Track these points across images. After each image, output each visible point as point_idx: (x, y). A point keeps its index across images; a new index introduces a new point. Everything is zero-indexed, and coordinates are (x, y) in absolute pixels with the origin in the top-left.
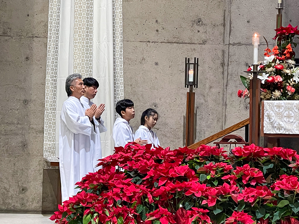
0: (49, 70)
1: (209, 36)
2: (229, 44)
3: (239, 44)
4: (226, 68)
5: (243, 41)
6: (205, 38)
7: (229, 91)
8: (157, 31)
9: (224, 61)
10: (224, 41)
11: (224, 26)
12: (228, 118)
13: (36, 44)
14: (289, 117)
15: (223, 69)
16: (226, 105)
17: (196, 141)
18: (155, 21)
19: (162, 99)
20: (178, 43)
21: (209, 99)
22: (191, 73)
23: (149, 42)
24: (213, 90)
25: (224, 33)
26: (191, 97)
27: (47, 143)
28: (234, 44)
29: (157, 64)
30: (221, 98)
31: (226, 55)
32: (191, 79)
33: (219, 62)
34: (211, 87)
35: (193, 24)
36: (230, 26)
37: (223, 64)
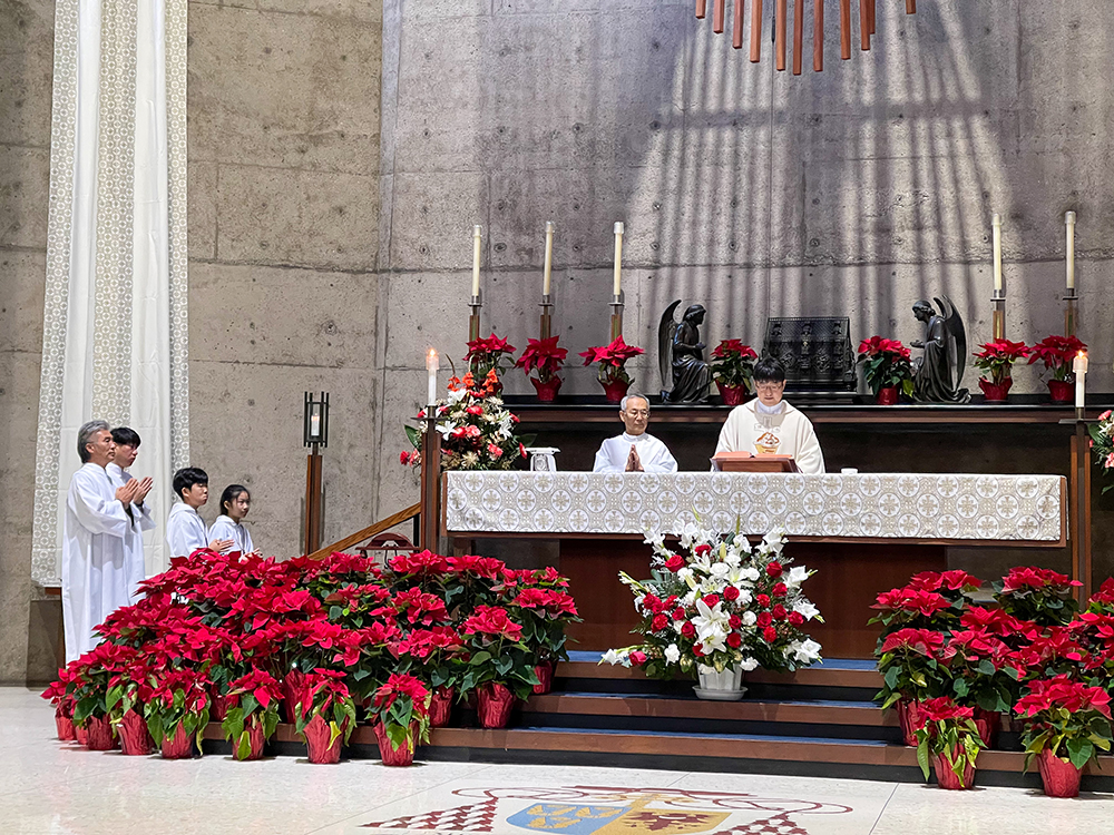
0: (44, 413)
1: (349, 354)
2: (385, 368)
3: (404, 368)
4: (379, 411)
5: (409, 365)
6: (339, 356)
7: (385, 453)
8: (253, 342)
9: (375, 397)
10: (375, 362)
11: (376, 335)
12: (382, 501)
13: (20, 363)
14: (491, 500)
15: (374, 414)
16: (379, 479)
17: (324, 546)
18: (248, 324)
19: (262, 468)
20: (291, 365)
21: (348, 468)
22: (315, 419)
23: (237, 362)
24: (356, 452)
25: (376, 347)
26: (314, 463)
27: (39, 551)
28: (394, 368)
29: (251, 403)
30: (370, 467)
31: (380, 389)
32: (315, 432)
33: (366, 400)
34: (351, 446)
35: (319, 331)
36: (387, 335)
37: (373, 405)
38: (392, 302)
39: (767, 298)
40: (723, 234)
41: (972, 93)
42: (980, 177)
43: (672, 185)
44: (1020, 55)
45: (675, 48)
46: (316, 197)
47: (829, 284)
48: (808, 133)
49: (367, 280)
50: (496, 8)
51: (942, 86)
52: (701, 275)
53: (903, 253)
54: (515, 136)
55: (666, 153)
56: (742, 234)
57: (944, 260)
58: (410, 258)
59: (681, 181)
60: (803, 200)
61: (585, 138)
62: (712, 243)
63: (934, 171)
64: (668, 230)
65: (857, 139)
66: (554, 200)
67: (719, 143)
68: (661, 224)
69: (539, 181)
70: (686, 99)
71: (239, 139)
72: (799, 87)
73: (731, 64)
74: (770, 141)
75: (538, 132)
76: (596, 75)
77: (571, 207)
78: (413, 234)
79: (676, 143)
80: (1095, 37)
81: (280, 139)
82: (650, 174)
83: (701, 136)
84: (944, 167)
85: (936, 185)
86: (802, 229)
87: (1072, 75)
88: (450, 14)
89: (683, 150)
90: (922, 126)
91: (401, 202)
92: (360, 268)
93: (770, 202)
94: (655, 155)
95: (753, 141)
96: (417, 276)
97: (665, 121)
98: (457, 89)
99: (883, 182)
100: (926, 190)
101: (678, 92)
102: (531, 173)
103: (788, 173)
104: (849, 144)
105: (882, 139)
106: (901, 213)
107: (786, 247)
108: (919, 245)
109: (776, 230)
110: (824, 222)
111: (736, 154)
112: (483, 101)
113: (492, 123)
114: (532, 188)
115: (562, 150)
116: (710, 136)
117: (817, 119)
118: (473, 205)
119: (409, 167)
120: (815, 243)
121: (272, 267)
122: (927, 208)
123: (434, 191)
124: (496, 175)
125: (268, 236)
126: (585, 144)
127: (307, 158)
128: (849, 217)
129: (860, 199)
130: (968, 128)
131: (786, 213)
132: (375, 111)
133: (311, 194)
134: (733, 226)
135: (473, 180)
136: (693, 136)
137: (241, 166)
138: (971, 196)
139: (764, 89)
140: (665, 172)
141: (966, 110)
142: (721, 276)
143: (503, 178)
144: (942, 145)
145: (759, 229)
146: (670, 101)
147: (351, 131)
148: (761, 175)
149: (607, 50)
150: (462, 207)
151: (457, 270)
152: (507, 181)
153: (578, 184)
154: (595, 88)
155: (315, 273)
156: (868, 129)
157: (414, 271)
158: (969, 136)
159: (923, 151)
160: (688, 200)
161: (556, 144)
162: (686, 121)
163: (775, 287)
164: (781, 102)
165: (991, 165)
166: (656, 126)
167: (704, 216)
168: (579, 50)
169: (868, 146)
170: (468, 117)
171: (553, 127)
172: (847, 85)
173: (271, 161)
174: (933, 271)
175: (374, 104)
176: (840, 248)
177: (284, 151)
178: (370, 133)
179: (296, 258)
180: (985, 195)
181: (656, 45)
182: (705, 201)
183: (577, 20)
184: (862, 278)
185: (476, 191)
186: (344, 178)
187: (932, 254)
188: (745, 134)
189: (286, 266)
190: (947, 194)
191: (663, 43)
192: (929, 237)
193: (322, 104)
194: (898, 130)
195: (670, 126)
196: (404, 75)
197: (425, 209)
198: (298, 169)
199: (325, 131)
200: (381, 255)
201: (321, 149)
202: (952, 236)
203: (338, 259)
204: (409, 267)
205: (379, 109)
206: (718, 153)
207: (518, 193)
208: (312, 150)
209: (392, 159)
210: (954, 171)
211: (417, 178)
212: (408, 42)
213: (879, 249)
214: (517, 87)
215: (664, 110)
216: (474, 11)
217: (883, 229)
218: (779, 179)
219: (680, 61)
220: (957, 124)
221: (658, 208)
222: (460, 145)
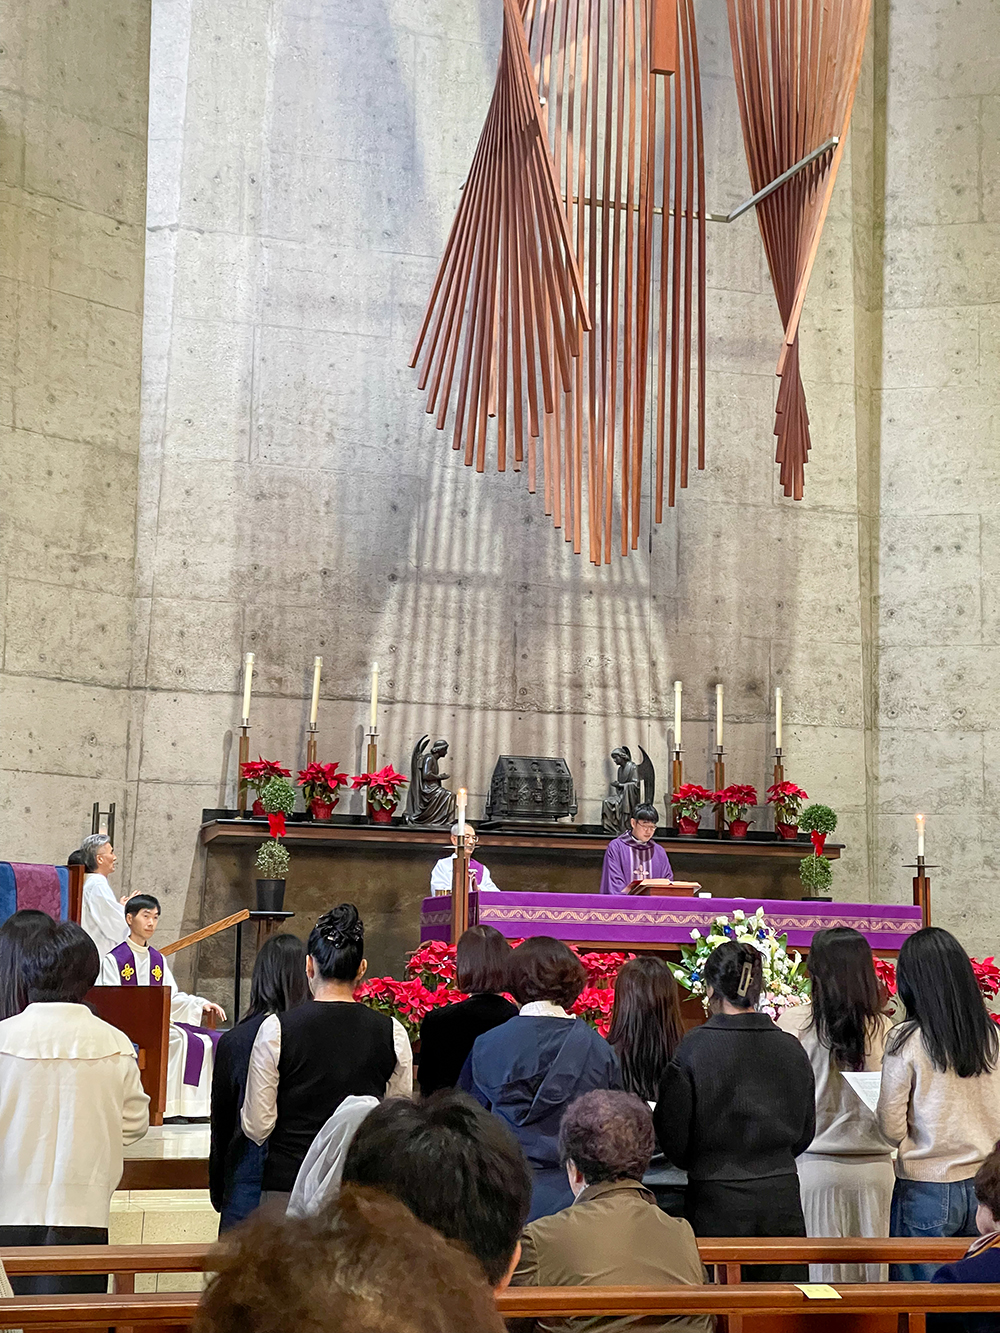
1: (106, 765)
2: (139, 780)
3: (157, 781)
4: (130, 821)
6: (99, 767)
7: (137, 861)
8: (31, 751)
10: (128, 775)
11: (128, 747)
15: (125, 822)
18: (27, 733)
20: (60, 774)
23: (18, 770)
25: (127, 760)
28: (147, 781)
29: (28, 810)
31: (132, 800)
35: (83, 743)
36: (142, 749)
37: (123, 815)
38: (148, 718)
39: (483, 736)
40: (448, 678)
41: (644, 580)
42: (649, 649)
43: (407, 631)
44: (678, 553)
45: (411, 513)
46: (84, 615)
47: (534, 728)
48: (519, 598)
49: (122, 695)
50: (253, 456)
51: (622, 573)
52: (429, 712)
53: (592, 706)
54: (268, 574)
55: (402, 603)
56: (464, 680)
57: (622, 715)
58: (166, 678)
59: (414, 629)
60: (514, 654)
61: (332, 581)
62: (439, 684)
63: (616, 639)
64: (402, 671)
65: (557, 607)
66: (303, 635)
67: (446, 598)
68: (396, 664)
69: (290, 618)
70: (419, 558)
71: (24, 554)
72: (511, 558)
73: (457, 531)
74: (488, 601)
75: (290, 573)
76: (342, 527)
77: (317, 643)
78: (170, 655)
79: (411, 595)
80: (731, 546)
81: (57, 557)
82: (387, 619)
83: (432, 591)
84: (623, 637)
85: (617, 652)
86: (514, 679)
87: (715, 574)
88: (210, 457)
89: (416, 601)
90: (607, 602)
91: (159, 625)
92: (117, 684)
93: (489, 654)
94: (392, 604)
95: (475, 601)
96: (173, 695)
97: (402, 575)
98: (215, 526)
99: (577, 646)
100: (609, 655)
101: (413, 551)
102: (282, 609)
103: (502, 629)
104: (551, 611)
105: (576, 609)
106: (590, 673)
107: (501, 695)
108: (604, 699)
109: (492, 678)
110: (531, 675)
111: (461, 609)
112: (239, 538)
113: (246, 560)
114: (283, 622)
115: (311, 591)
116: (439, 591)
117: (526, 587)
118: (228, 633)
119: (167, 592)
120: (524, 691)
121: (48, 679)
122: (609, 670)
123: (191, 617)
124: (250, 608)
125: (47, 649)
126: (331, 588)
127: (77, 577)
128: (551, 672)
129: (559, 658)
130: (640, 607)
131: (500, 665)
132: (132, 537)
133: (81, 611)
134: (456, 671)
135: (228, 610)
136: (425, 590)
137: (26, 581)
138: (644, 665)
139: (484, 558)
140: (400, 619)
141: (640, 593)
142: (447, 712)
143: (256, 611)
144: (621, 619)
145: (478, 675)
146: (406, 558)
147: (113, 554)
148: (481, 629)
149: (352, 506)
150: (217, 634)
151: (211, 693)
152: (260, 614)
153: (323, 622)
154: (341, 539)
155: (82, 686)
156: (566, 599)
157: (170, 690)
158: (641, 615)
159: (608, 624)
160: (419, 646)
161: (305, 585)
162: (419, 576)
163: (491, 727)
164: (497, 570)
165: (657, 640)
166: (393, 578)
167: (433, 660)
168: (327, 503)
169: (566, 615)
170: (226, 551)
171: (302, 570)
172: (549, 561)
173: (49, 578)
174: (614, 723)
175: (131, 530)
176: (544, 698)
177: (60, 569)
178: (127, 556)
179: (67, 672)
180: (653, 664)
181: (395, 508)
182: (434, 648)
183: (326, 477)
184: (560, 723)
185: (230, 621)
186: (107, 597)
187: (614, 709)
188: (469, 593)
189: (59, 679)
190: (625, 660)
191: (400, 506)
192: (612, 694)
193: (92, 528)
194: (589, 603)
195: (405, 580)
196: (164, 507)
197: (182, 634)
198: (70, 586)
199: (92, 553)
200: (135, 674)
201: (89, 568)
202: (629, 696)
203: (100, 674)
204: (165, 687)
205: (135, 536)
206: (445, 607)
207: (270, 626)
208: (81, 571)
209: (150, 583)
210: (631, 642)
211: (174, 604)
212: (168, 478)
213: (573, 701)
214: (271, 530)
215: (400, 565)
216: (233, 457)
217: (577, 685)
218: (495, 633)
219: (414, 523)
220: (633, 604)
221: (393, 650)
222: (216, 577)
